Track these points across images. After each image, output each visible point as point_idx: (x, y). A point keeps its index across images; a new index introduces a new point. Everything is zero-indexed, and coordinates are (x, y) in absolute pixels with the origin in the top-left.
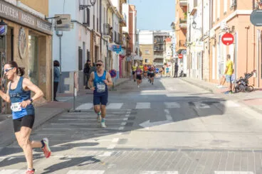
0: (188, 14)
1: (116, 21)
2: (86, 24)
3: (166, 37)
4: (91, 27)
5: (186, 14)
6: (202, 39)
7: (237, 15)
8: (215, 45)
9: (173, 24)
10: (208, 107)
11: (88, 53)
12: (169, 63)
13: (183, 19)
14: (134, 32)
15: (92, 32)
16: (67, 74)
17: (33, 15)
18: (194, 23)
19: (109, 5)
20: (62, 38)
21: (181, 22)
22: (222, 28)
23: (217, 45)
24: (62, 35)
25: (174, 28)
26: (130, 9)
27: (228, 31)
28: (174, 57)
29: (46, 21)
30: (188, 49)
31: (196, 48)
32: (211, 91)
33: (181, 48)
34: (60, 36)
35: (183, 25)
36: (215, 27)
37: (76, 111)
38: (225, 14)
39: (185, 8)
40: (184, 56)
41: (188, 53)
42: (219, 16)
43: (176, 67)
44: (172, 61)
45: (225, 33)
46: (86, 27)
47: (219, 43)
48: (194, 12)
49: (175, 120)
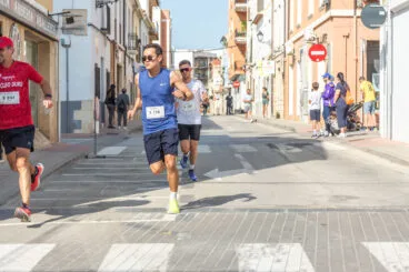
0: (249, 23)
1: (145, 31)
2: (105, 31)
3: (211, 59)
4: (112, 37)
5: (244, 23)
6: (271, 57)
7: (331, 18)
8: (292, 66)
9: (223, 39)
10: (297, 150)
11: (108, 74)
12: (216, 96)
13: (240, 31)
14: (168, 50)
15: (113, 43)
16: (78, 105)
17: (32, 6)
18: (260, 34)
19: (136, 5)
20: (70, 49)
21: (237, 35)
22: (307, 37)
23: (297, 65)
24: (69, 46)
25: (226, 45)
26: (163, 16)
27: (315, 42)
28: (226, 85)
29: (49, 17)
30: (248, 74)
31: (262, 70)
32: (293, 130)
33: (237, 72)
34: (67, 47)
35: (240, 39)
36: (293, 38)
37: (98, 157)
38: (311, 17)
39: (242, 15)
40: (242, 83)
41: (248, 79)
42: (299, 21)
43: (229, 101)
44: (222, 92)
45: (310, 46)
46: (104, 35)
47: (300, 62)
48: (258, 20)
49: (257, 167)
